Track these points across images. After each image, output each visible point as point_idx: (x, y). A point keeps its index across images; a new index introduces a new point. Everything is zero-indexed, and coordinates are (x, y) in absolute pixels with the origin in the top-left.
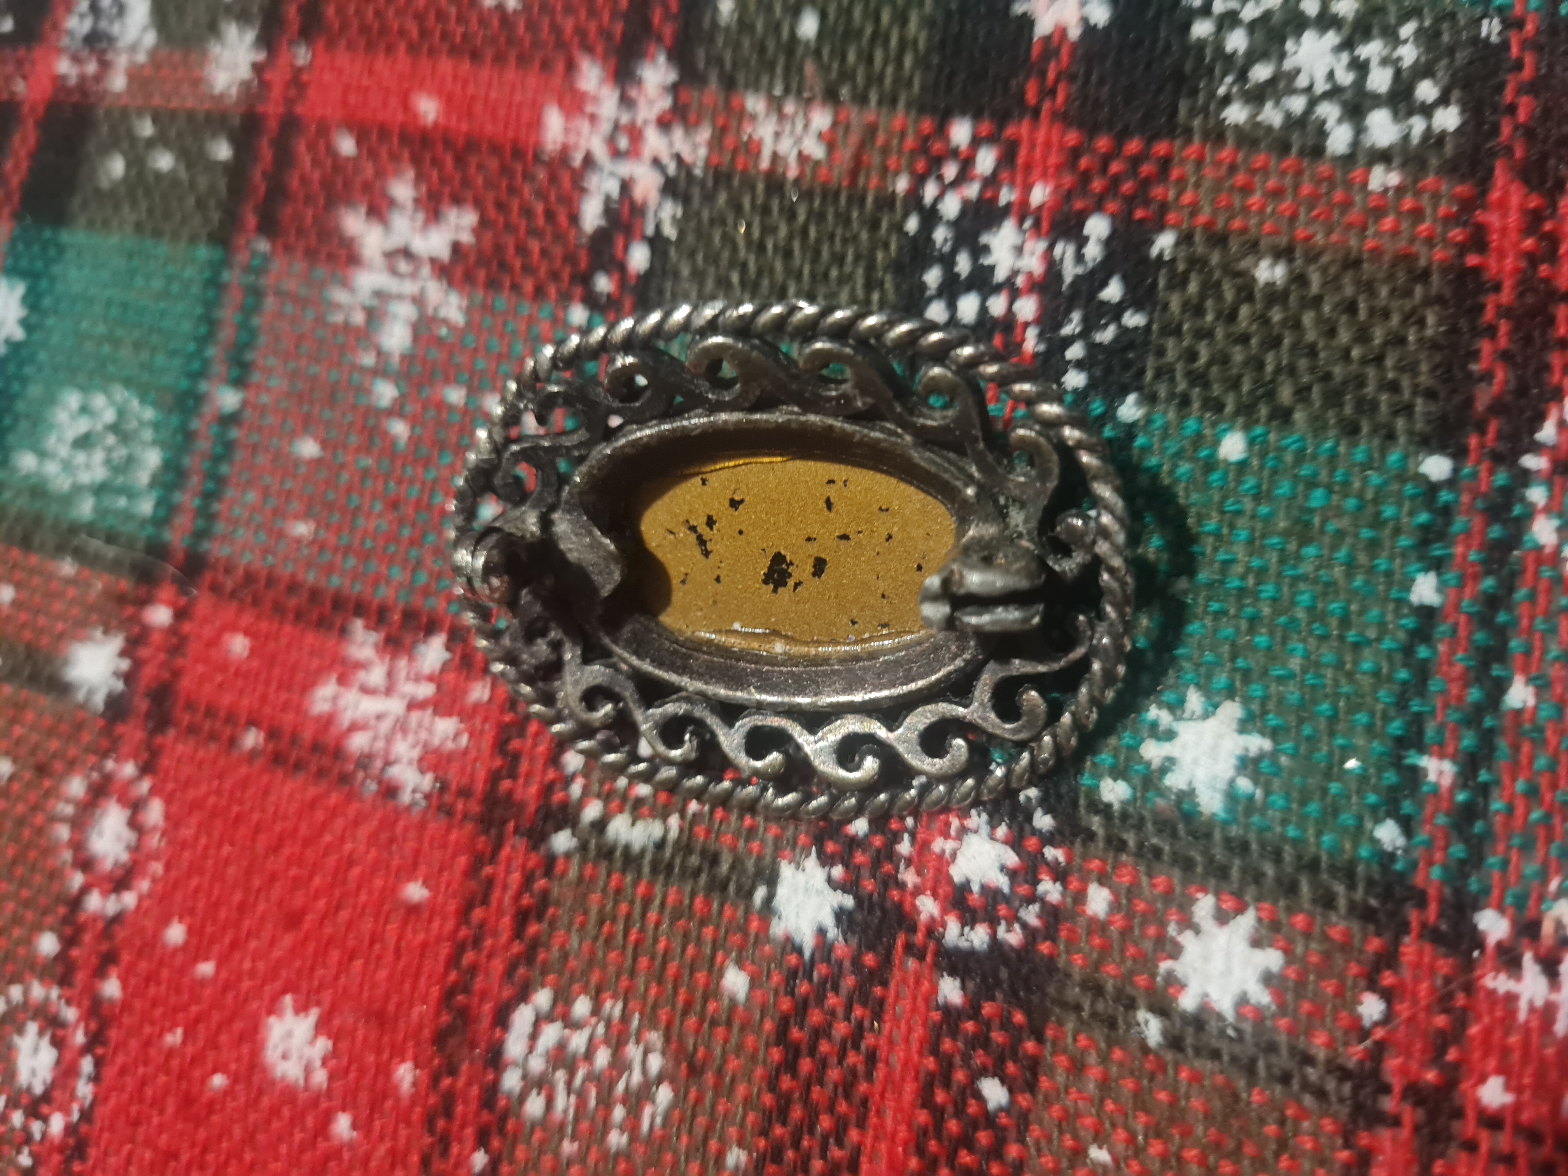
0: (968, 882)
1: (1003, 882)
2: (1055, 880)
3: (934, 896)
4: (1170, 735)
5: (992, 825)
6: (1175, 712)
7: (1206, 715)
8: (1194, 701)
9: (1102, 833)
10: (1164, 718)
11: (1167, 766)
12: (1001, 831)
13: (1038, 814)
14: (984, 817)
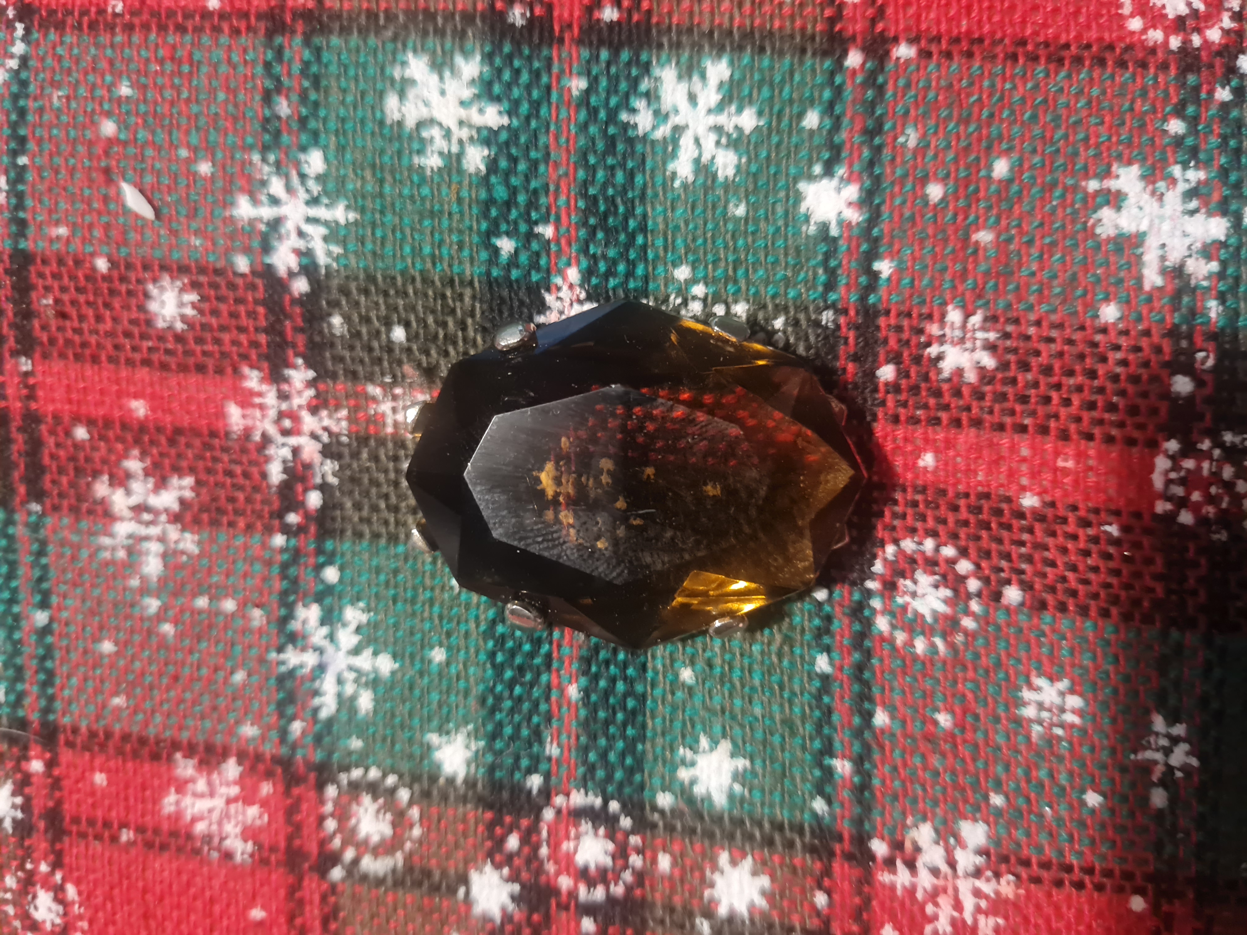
0: (587, 865)
1: (608, 861)
2: (638, 855)
3: (569, 874)
4: (693, 764)
5: (596, 828)
6: (694, 749)
7: (712, 750)
8: (704, 742)
9: (661, 824)
10: (689, 754)
11: (693, 782)
12: (602, 831)
13: (622, 818)
14: (590, 824)
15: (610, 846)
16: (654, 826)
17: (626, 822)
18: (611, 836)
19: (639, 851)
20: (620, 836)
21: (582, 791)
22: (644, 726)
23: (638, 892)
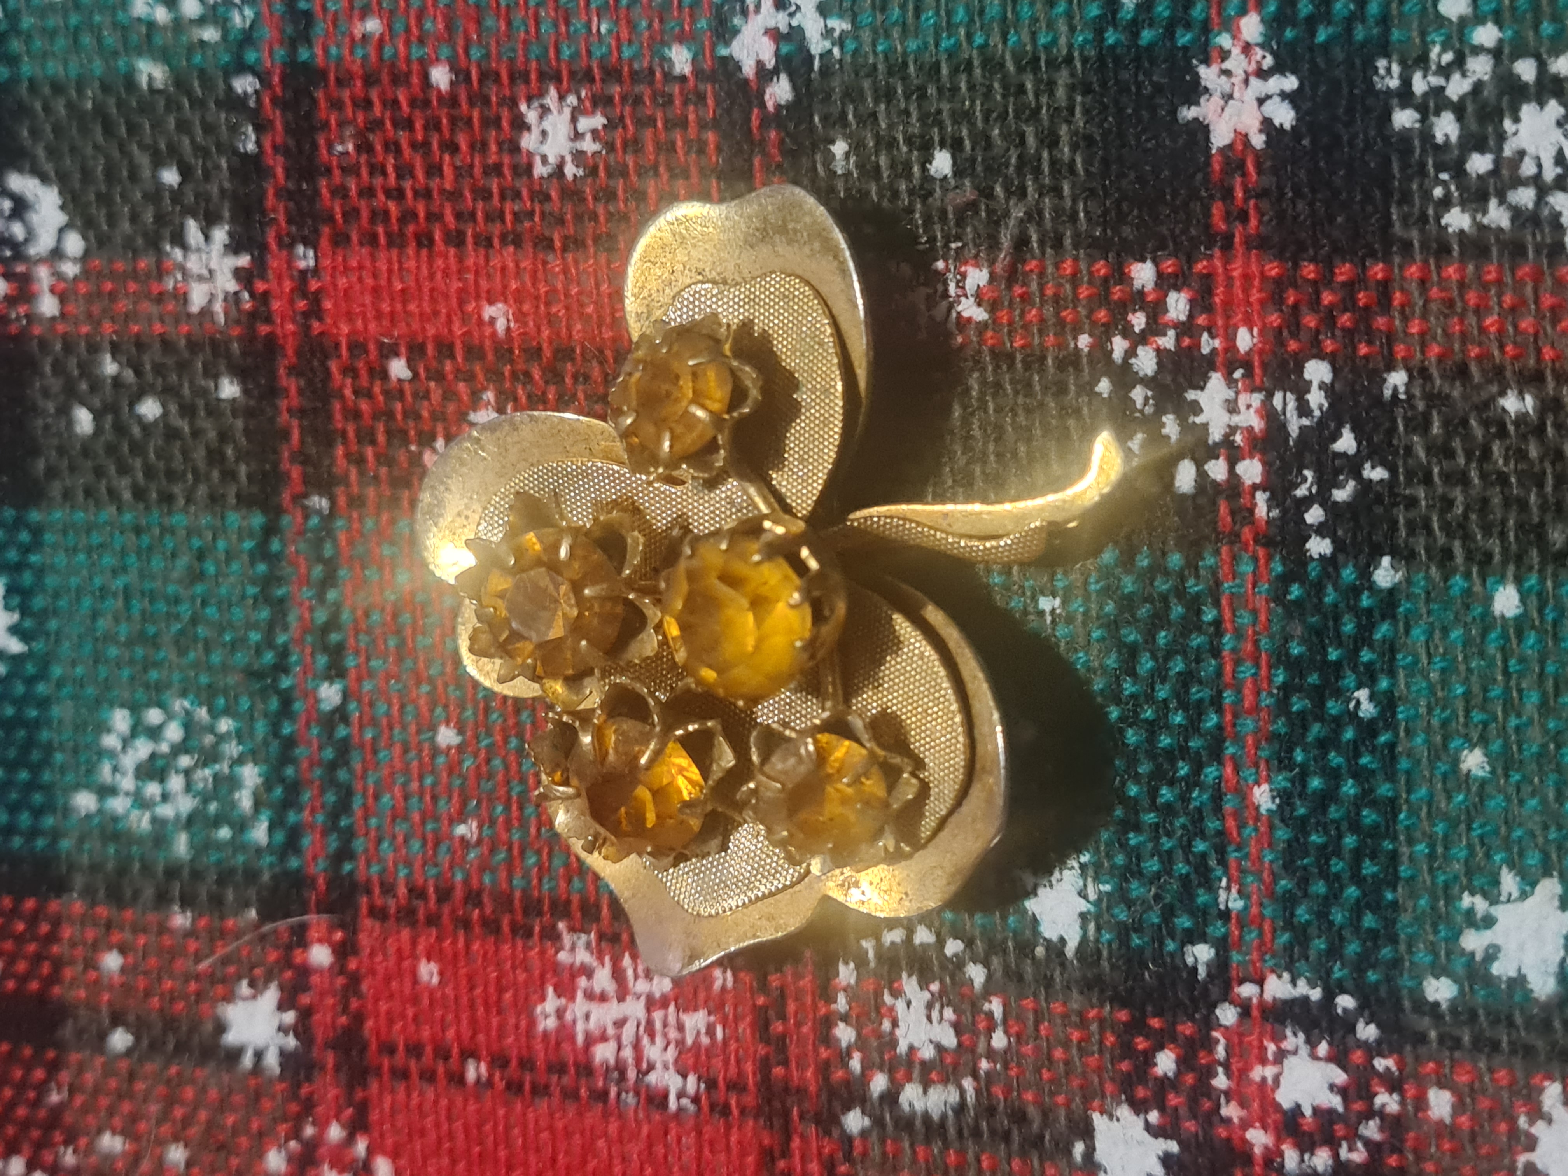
0: (1298, 1106)
1: (1336, 1102)
2: (1391, 1091)
3: (1264, 1127)
4: (1489, 922)
5: (1312, 1044)
6: (1492, 896)
7: (1524, 895)
8: (1509, 882)
9: (1433, 1034)
10: (1480, 905)
11: (1492, 953)
12: (1323, 1048)
13: (1360, 1025)
14: (1301, 1036)
15: (1340, 1077)
16: (1421, 1039)
17: (1367, 1032)
18: (1338, 1058)
19: (1394, 1085)
20: (1358, 1056)
21: (1286, 976)
22: (1394, 857)
23: (1393, 1161)
